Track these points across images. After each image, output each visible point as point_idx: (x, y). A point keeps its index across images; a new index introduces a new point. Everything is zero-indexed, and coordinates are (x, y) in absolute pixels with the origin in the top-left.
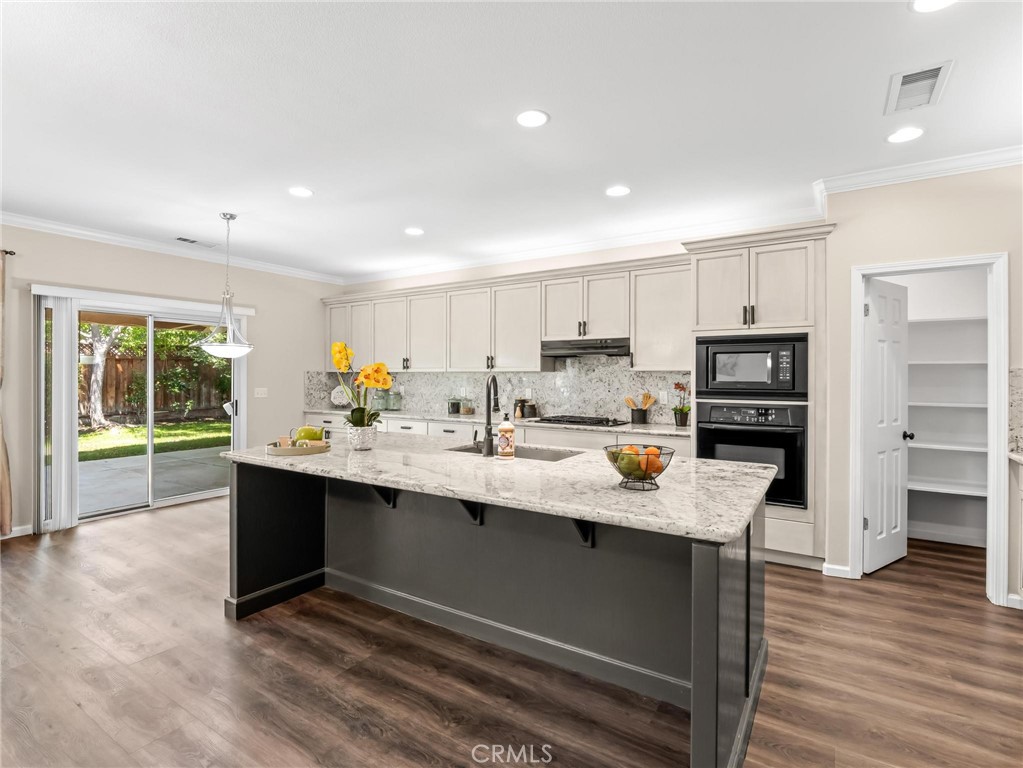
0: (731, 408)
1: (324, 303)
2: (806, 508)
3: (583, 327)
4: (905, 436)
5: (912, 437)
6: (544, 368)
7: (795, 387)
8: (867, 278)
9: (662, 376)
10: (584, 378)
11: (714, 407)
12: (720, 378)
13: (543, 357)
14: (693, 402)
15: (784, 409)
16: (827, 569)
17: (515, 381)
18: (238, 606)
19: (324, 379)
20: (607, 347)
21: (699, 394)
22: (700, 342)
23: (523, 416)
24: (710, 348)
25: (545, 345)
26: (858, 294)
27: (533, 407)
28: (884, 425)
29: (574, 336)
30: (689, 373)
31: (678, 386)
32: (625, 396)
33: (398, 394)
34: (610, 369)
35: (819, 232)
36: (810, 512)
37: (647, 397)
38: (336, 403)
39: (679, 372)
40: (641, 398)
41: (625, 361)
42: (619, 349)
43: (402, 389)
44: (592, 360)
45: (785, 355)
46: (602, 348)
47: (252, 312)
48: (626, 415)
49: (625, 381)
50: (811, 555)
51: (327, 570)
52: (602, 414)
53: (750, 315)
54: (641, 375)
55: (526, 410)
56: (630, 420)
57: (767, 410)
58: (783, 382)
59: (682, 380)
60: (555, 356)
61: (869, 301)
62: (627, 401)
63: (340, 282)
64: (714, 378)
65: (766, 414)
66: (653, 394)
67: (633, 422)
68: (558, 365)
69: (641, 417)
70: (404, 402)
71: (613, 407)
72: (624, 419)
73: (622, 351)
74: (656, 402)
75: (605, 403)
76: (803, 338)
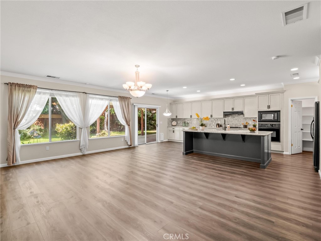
0: (265, 124)
1: (170, 104)
2: (280, 142)
3: (233, 109)
4: (301, 129)
5: (303, 130)
6: (224, 117)
7: (278, 120)
8: (292, 100)
9: (250, 118)
10: (232, 119)
11: (262, 124)
12: (263, 119)
13: (224, 115)
14: (257, 124)
15: (276, 124)
16: (284, 153)
17: (216, 120)
18: (186, 153)
19: (170, 120)
20: (238, 113)
21: (259, 122)
22: (259, 112)
23: (219, 127)
24: (261, 113)
25: (224, 112)
26: (290, 103)
27: (221, 125)
28: (296, 127)
29: (231, 111)
30: (256, 118)
31: (254, 120)
32: (242, 123)
33: (188, 123)
34: (238, 117)
35: (282, 92)
36: (281, 143)
37: (247, 123)
38: (173, 125)
39: (254, 118)
40: (245, 123)
41: (242, 116)
42: (241, 113)
43: (188, 122)
44: (234, 115)
45: (276, 114)
46: (237, 113)
47: (160, 106)
48: (242, 126)
49: (242, 119)
50: (281, 150)
51: (193, 150)
52: (236, 126)
53: (269, 107)
54: (246, 118)
55: (219, 126)
56: (243, 127)
57: (272, 124)
58: (276, 119)
59: (255, 119)
60: (226, 114)
61: (292, 104)
62: (242, 124)
63: (173, 99)
64: (262, 119)
65: (272, 125)
66: (248, 122)
67: (244, 128)
68: (226, 116)
69: (245, 127)
70: (189, 124)
71: (239, 125)
72: (241, 127)
73: (242, 113)
74: (249, 124)
75: (237, 124)
76: (279, 111)
